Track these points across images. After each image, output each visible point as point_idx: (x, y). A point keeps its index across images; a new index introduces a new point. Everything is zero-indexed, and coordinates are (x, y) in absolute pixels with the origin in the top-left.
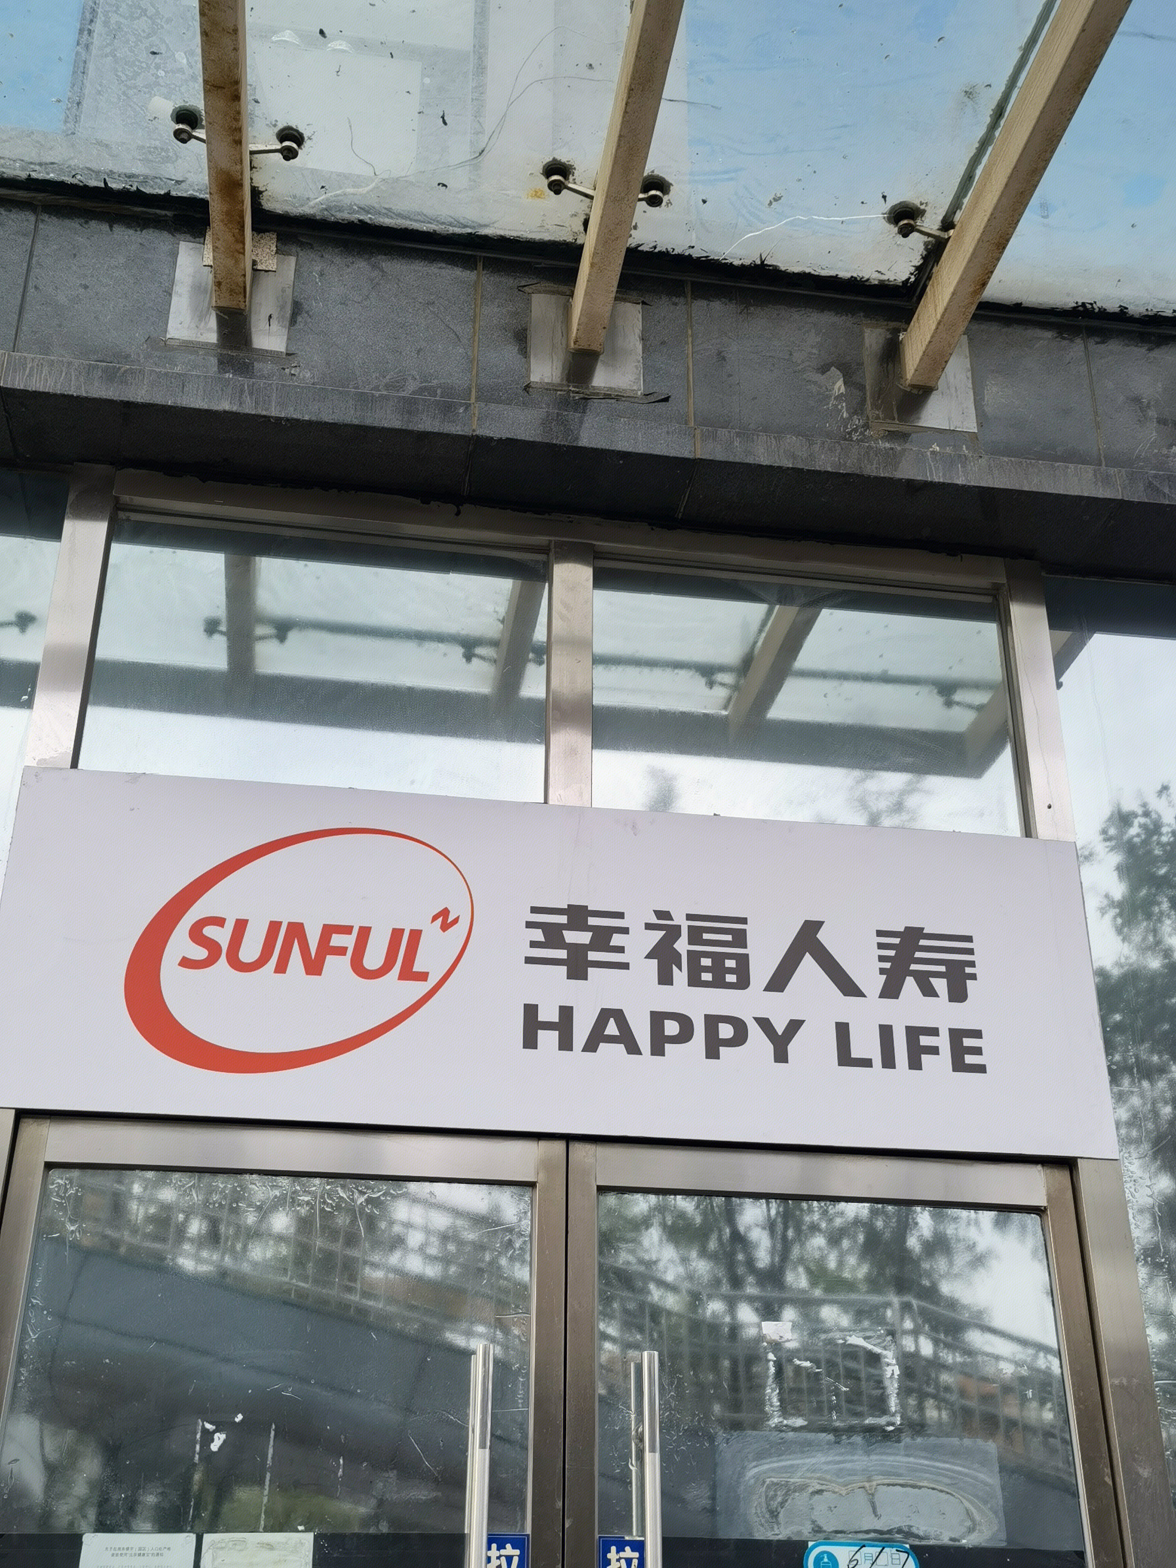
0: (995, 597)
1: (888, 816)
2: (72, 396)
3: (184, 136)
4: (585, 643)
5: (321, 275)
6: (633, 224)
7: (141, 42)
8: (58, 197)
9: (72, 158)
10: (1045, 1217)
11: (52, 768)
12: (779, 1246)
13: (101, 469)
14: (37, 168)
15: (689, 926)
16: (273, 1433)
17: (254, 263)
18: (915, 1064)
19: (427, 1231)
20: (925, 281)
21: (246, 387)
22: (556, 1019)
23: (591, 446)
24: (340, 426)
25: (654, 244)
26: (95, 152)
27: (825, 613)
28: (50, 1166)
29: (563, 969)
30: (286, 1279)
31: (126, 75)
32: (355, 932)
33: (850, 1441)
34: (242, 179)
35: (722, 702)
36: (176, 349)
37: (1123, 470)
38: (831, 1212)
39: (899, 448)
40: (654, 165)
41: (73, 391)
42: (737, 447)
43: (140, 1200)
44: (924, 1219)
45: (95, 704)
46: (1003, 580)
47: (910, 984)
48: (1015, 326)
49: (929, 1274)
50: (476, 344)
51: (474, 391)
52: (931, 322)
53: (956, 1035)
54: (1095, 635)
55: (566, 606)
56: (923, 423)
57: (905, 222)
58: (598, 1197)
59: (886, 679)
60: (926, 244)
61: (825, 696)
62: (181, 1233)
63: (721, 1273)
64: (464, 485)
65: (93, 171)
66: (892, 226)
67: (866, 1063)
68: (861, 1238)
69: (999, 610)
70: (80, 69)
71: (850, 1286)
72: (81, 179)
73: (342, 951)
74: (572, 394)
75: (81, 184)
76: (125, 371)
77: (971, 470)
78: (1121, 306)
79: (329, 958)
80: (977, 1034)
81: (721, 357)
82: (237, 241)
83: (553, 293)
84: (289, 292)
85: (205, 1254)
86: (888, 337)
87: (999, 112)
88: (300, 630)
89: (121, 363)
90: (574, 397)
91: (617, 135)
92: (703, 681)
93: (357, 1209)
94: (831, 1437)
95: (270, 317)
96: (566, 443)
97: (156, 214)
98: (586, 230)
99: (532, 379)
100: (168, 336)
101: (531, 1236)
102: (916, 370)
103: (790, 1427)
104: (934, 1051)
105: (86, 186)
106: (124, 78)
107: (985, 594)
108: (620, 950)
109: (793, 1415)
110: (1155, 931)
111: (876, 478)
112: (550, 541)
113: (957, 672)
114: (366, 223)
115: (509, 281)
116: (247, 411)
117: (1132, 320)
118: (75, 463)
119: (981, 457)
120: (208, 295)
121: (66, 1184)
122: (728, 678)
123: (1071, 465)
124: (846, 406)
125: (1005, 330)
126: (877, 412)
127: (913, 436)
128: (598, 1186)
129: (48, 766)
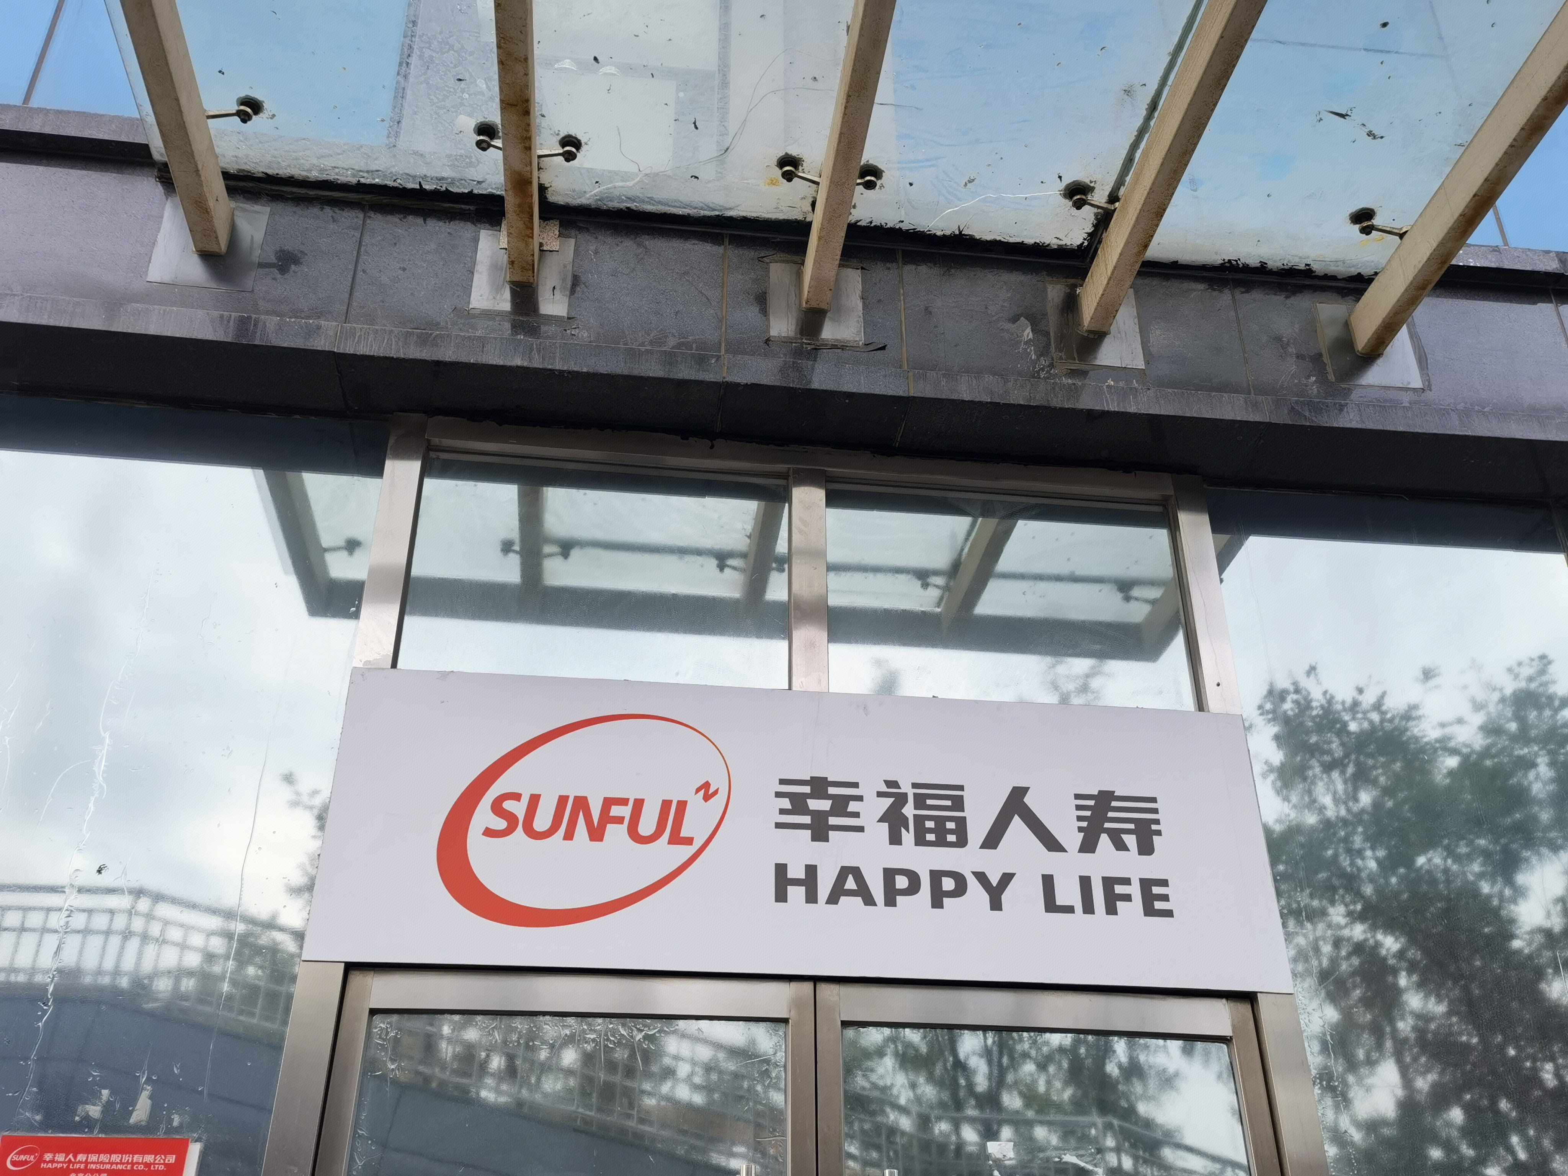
0: (1164, 506)
1: (1076, 696)
2: (393, 357)
3: (484, 145)
4: (821, 554)
5: (596, 252)
6: (853, 204)
7: (450, 71)
8: (382, 198)
9: (394, 166)
10: (1231, 1046)
11: (375, 668)
12: (996, 1072)
13: (416, 417)
14: (365, 175)
15: (914, 794)
17: (541, 245)
18: (1111, 910)
19: (694, 1063)
20: (1096, 246)
21: (535, 346)
22: (802, 876)
24: (613, 376)
25: (870, 220)
26: (412, 160)
27: (1021, 523)
28: (373, 1012)
29: (808, 833)
30: (573, 1108)
31: (438, 98)
32: (631, 803)
34: (531, 178)
35: (936, 600)
36: (477, 317)
37: (1270, 398)
38: (1039, 1041)
39: (1080, 384)
40: (870, 155)
41: (393, 354)
42: (943, 386)
43: (450, 1040)
44: (1120, 1046)
45: (411, 614)
46: (1171, 492)
47: (1104, 840)
48: (1173, 280)
49: (1126, 1096)
50: (724, 305)
51: (723, 344)
52: (1103, 278)
53: (1146, 884)
54: (1251, 537)
55: (804, 521)
56: (1098, 362)
57: (1078, 197)
58: (842, 1032)
59: (1075, 579)
60: (1096, 215)
61: (1024, 593)
62: (483, 1067)
63: (946, 1096)
64: (717, 423)
65: (410, 175)
66: (1067, 201)
67: (1070, 909)
68: (1065, 1064)
69: (1169, 519)
70: (400, 94)
71: (1059, 1107)
72: (400, 183)
73: (620, 820)
74: (804, 346)
75: (401, 187)
76: (436, 336)
77: (1141, 400)
78: (1261, 262)
79: (609, 826)
80: (1164, 883)
81: (928, 311)
82: (527, 228)
83: (787, 262)
84: (570, 267)
85: (504, 1087)
86: (1067, 291)
87: (1153, 107)
88: (581, 548)
89: (433, 330)
90: (806, 348)
91: (838, 133)
92: (918, 583)
93: (636, 1045)
95: (554, 288)
96: (800, 386)
97: (461, 209)
98: (813, 210)
99: (771, 334)
100: (471, 307)
101: (785, 1066)
102: (1092, 319)
104: (1127, 898)
105: (404, 188)
106: (436, 100)
107: (1158, 505)
108: (856, 815)
110: (1309, 792)
111: (1061, 409)
112: (789, 468)
113: (1135, 572)
114: (633, 210)
115: (751, 254)
116: (535, 366)
117: (1271, 272)
118: (395, 413)
119: (1149, 389)
120: (504, 273)
121: (387, 1028)
122: (940, 581)
123: (1225, 395)
124: (1034, 349)
125: (1164, 283)
126: (1060, 354)
127: (1091, 373)
128: (842, 1021)
129: (373, 667)
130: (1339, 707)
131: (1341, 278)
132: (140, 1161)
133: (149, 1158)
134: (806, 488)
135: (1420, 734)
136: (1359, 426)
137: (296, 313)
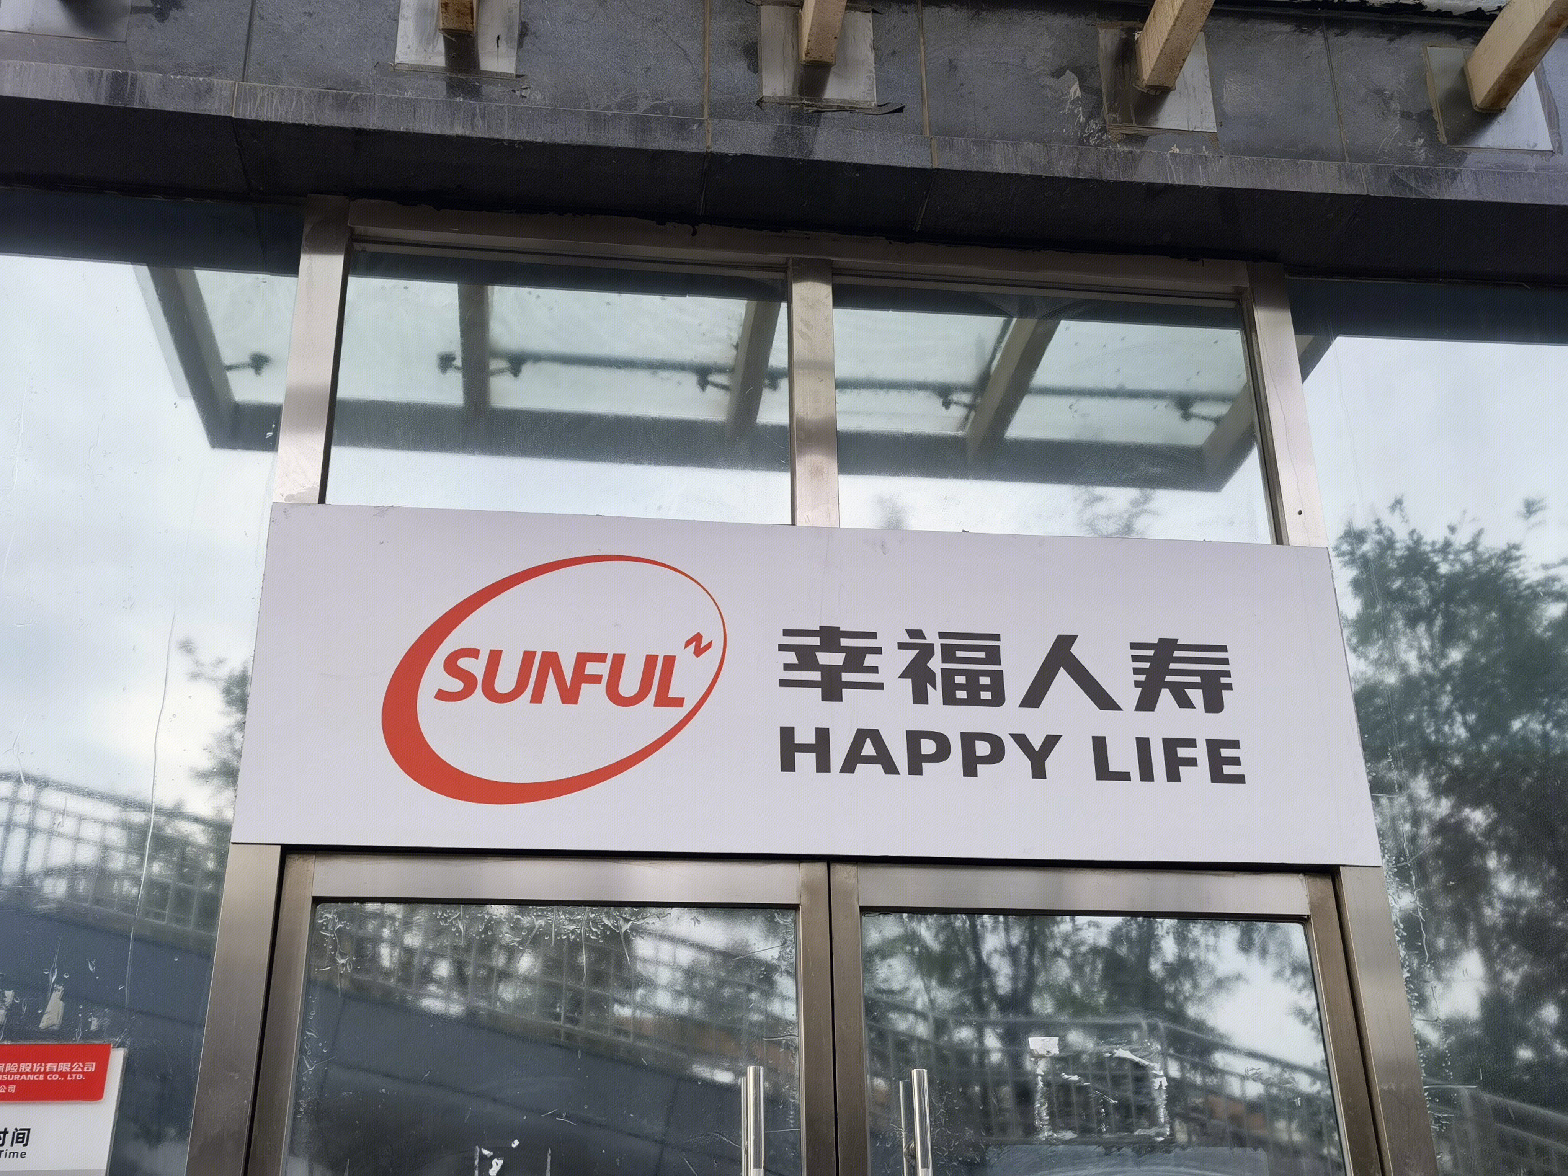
0: (1238, 301)
2: (304, 125)
4: (824, 367)
10: (1308, 925)
11: (300, 504)
13: (335, 200)
15: (942, 645)
16: (549, 1158)
18: (1173, 776)
19: (674, 968)
21: (478, 110)
22: (812, 741)
23: (827, 159)
24: (574, 147)
27: (1063, 324)
28: (317, 901)
29: (818, 691)
32: (609, 659)
33: (1121, 1152)
35: (958, 422)
36: (405, 74)
37: (1368, 165)
39: (1137, 151)
41: (304, 120)
42: (974, 155)
45: (339, 444)
46: (1246, 284)
47: (1166, 696)
48: (1253, 20)
50: (707, 59)
51: (706, 107)
52: (1168, 18)
53: (1214, 746)
54: (1338, 338)
55: (806, 324)
56: (1160, 125)
58: (861, 918)
59: (1126, 393)
64: (700, 205)
67: (1125, 776)
69: (1243, 317)
73: (596, 679)
74: (805, 108)
76: (356, 98)
77: (1213, 170)
79: (585, 687)
80: (1235, 744)
81: (952, 66)
83: (782, 4)
84: (516, 11)
85: (454, 995)
86: (1123, 37)
89: (351, 90)
90: (807, 110)
92: (939, 401)
93: (622, 937)
94: (1101, 1149)
95: (498, 38)
96: (801, 157)
99: (765, 94)
100: (397, 61)
102: (1153, 70)
103: (1060, 1140)
104: (1192, 762)
107: (1228, 299)
108: (874, 670)
109: (1063, 1129)
110: (1391, 648)
111: (1115, 182)
112: (787, 259)
113: (1196, 384)
116: (480, 135)
117: (1373, 9)
118: (309, 195)
119: (1222, 157)
120: (435, 18)
121: (334, 918)
122: (966, 398)
123: (1314, 162)
124: (1083, 110)
125: (1242, 25)
126: (1114, 116)
127: (1152, 139)
128: (860, 907)
129: (297, 502)
130: (1428, 548)
131: (1457, 14)
132: (55, 1070)
133: (64, 1067)
134: (809, 283)
135: (1519, 576)
136: (1475, 198)
137: (181, 69)
